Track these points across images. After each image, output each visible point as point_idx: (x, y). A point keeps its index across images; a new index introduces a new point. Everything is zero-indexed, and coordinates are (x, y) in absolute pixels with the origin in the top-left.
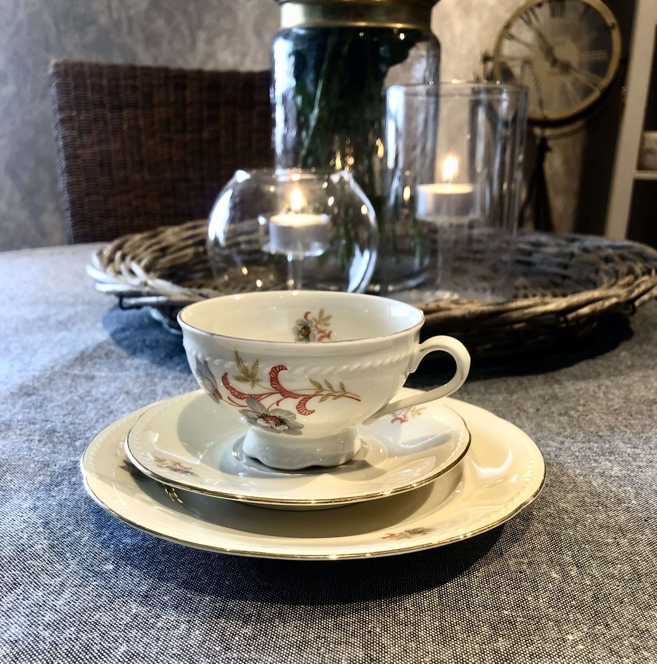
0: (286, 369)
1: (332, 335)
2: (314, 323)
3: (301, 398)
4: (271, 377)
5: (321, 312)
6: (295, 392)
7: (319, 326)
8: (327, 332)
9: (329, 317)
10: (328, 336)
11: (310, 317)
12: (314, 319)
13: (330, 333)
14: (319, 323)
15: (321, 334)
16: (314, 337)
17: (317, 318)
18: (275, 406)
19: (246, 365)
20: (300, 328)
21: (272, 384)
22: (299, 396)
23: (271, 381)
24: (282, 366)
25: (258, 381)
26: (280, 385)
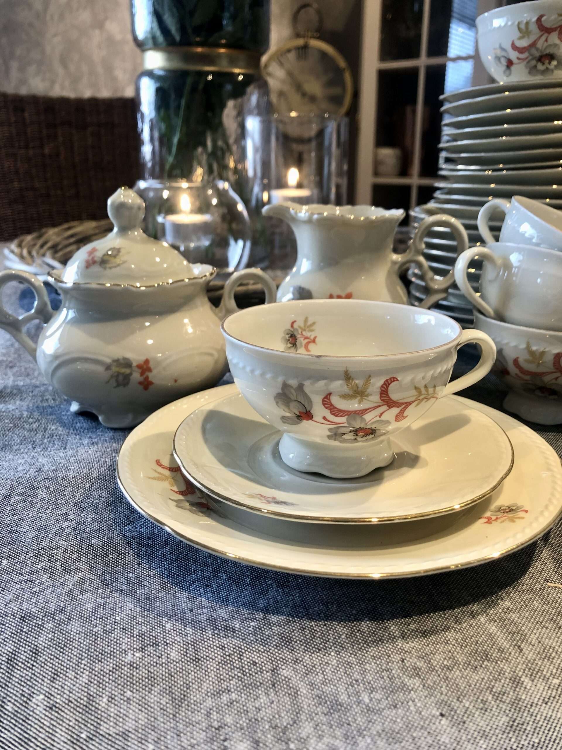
0: (397, 380)
1: (317, 340)
2: (300, 331)
3: (403, 406)
4: (382, 391)
5: (306, 320)
6: (400, 401)
7: (304, 333)
8: (312, 338)
9: (314, 323)
10: (314, 341)
11: (295, 326)
12: (300, 327)
13: (315, 337)
14: (305, 330)
15: (307, 341)
16: (301, 343)
17: (302, 325)
18: (378, 418)
19: (357, 382)
20: (287, 336)
21: (381, 397)
22: (402, 404)
23: (381, 394)
24: (394, 378)
25: (367, 396)
26: (389, 397)
